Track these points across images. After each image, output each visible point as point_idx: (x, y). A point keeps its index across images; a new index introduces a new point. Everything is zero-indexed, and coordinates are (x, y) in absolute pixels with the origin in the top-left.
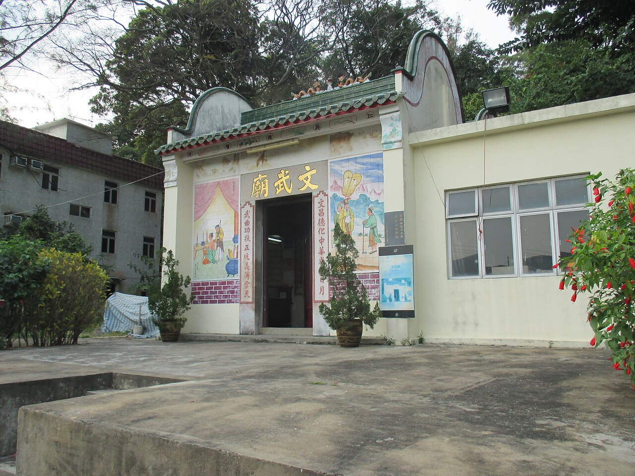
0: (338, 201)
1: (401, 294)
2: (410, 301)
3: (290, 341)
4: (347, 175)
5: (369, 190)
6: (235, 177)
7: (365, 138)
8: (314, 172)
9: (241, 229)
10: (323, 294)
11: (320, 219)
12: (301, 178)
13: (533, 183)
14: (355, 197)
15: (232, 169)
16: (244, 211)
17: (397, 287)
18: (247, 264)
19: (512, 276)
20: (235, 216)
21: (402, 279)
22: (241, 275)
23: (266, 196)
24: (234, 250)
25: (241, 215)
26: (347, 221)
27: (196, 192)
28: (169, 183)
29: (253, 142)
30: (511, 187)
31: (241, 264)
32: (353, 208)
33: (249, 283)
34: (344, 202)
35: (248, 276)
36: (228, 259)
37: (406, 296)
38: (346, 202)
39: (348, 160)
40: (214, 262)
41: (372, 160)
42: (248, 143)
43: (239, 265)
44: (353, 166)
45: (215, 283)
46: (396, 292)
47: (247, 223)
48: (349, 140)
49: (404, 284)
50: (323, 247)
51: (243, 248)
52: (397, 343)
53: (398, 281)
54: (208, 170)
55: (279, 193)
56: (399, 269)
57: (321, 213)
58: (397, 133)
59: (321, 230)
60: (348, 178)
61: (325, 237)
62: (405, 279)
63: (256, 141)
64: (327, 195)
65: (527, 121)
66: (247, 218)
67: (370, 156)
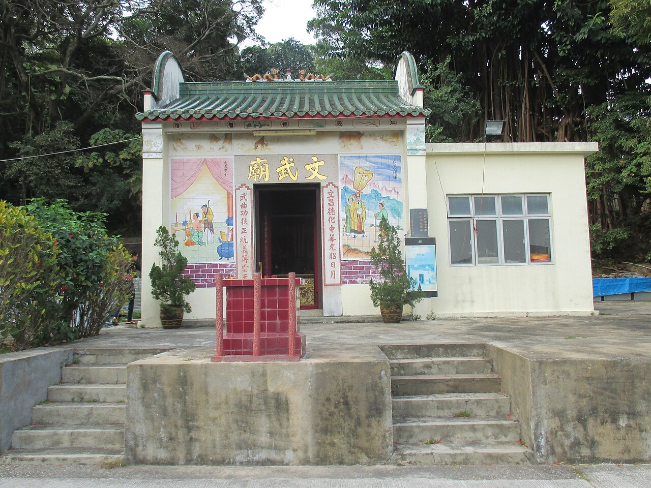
0: (349, 193)
1: (425, 278)
2: (434, 283)
3: (316, 322)
4: (358, 171)
5: (381, 187)
6: (226, 157)
7: (376, 139)
8: (322, 163)
9: (236, 211)
10: (334, 278)
11: (330, 208)
12: (308, 167)
13: (511, 196)
14: (367, 191)
15: (223, 147)
16: (239, 193)
17: (422, 272)
18: (244, 247)
19: (497, 264)
20: (228, 198)
21: (425, 266)
22: (237, 258)
23: (267, 180)
24: (228, 232)
25: (236, 196)
26: (359, 212)
27: (172, 166)
28: (150, 154)
29: (264, 125)
30: (496, 197)
31: (236, 247)
32: (364, 201)
33: (248, 267)
34: (356, 195)
35: (246, 259)
36: (221, 241)
37: (429, 279)
38: (358, 195)
39: (359, 157)
40: (200, 243)
41: (383, 161)
42: (258, 126)
43: (234, 248)
44: (363, 164)
45: (204, 266)
46: (421, 276)
47: (244, 206)
48: (359, 138)
49: (428, 270)
50: (333, 235)
51: (239, 230)
52: (422, 318)
53: (423, 267)
54: (191, 145)
55: (282, 179)
56: (424, 257)
57: (331, 203)
58: (421, 142)
59: (331, 219)
60: (359, 173)
61: (336, 225)
62: (429, 266)
63: (268, 125)
64: (338, 187)
65: (515, 150)
66: (243, 201)
67: (381, 157)
